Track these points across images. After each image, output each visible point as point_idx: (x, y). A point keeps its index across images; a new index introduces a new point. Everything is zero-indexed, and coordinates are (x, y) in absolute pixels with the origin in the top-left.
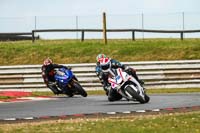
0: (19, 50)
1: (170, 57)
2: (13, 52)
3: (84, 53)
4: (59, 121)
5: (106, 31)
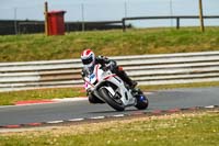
0: (108, 40)
2: (101, 42)
4: (153, 117)
5: (203, 17)
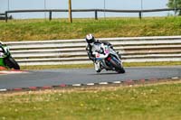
1: (129, 34)
3: (51, 31)
4: (30, 92)
5: (72, 11)
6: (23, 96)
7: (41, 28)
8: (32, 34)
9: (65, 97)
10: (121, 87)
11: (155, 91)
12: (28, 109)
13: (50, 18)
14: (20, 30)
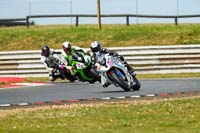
1: (164, 42)
2: (7, 37)
3: (78, 38)
4: (54, 106)
5: (100, 16)
6: (46, 111)
7: (67, 35)
8: (57, 42)
9: (93, 112)
10: (155, 101)
11: (192, 105)
12: (51, 126)
13: (77, 24)
14: (42, 38)
